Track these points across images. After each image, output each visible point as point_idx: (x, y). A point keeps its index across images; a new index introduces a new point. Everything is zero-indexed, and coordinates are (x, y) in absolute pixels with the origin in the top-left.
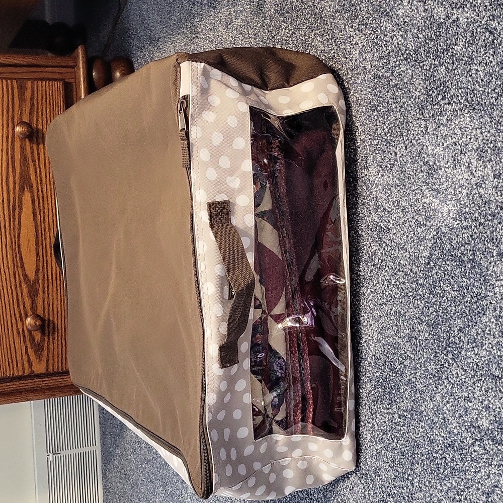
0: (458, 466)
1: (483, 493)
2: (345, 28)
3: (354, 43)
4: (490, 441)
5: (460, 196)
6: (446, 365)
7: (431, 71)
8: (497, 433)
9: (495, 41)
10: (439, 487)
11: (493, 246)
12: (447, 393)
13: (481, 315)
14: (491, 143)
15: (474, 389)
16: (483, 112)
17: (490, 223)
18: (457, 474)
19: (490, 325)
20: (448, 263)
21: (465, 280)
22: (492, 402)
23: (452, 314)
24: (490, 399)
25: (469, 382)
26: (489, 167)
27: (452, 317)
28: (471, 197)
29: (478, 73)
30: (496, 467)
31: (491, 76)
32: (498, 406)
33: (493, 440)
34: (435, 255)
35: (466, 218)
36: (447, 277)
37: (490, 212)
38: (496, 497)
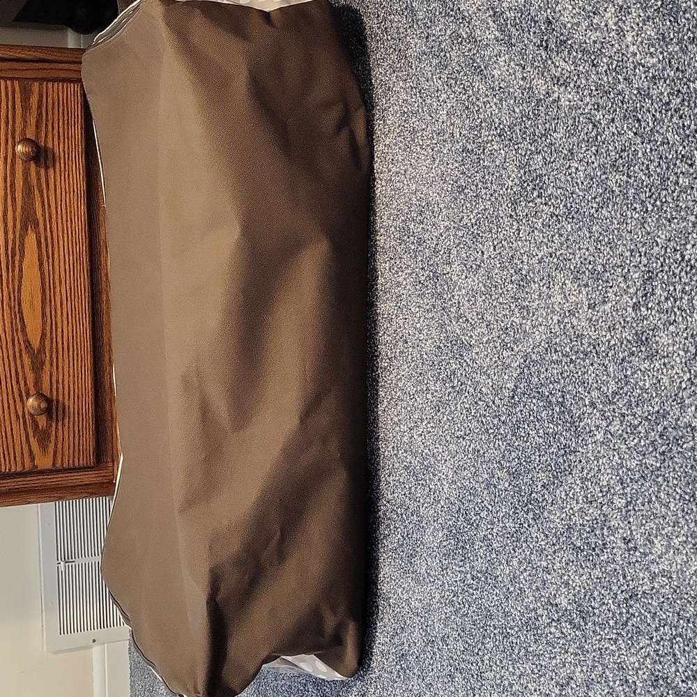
0: (532, 649)
1: (557, 683)
2: (432, 78)
3: (441, 99)
4: (567, 624)
5: (550, 322)
6: (526, 525)
7: (527, 157)
8: (575, 616)
9: (599, 137)
10: (511, 669)
11: (585, 391)
12: (525, 559)
13: (567, 473)
14: (590, 263)
15: (554, 559)
16: (581, 223)
17: (582, 363)
18: (531, 658)
19: (575, 487)
20: (534, 401)
21: (552, 427)
22: (572, 577)
23: (536, 465)
24: (570, 574)
25: (549, 550)
26: (584, 293)
27: (535, 468)
28: (562, 327)
29: (578, 173)
30: (572, 656)
31: (592, 179)
32: (578, 584)
33: (571, 623)
34: (520, 388)
35: (556, 351)
36: (532, 418)
37: (582, 349)
38: (570, 691)
